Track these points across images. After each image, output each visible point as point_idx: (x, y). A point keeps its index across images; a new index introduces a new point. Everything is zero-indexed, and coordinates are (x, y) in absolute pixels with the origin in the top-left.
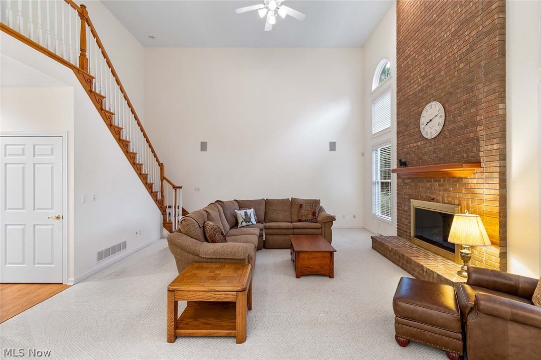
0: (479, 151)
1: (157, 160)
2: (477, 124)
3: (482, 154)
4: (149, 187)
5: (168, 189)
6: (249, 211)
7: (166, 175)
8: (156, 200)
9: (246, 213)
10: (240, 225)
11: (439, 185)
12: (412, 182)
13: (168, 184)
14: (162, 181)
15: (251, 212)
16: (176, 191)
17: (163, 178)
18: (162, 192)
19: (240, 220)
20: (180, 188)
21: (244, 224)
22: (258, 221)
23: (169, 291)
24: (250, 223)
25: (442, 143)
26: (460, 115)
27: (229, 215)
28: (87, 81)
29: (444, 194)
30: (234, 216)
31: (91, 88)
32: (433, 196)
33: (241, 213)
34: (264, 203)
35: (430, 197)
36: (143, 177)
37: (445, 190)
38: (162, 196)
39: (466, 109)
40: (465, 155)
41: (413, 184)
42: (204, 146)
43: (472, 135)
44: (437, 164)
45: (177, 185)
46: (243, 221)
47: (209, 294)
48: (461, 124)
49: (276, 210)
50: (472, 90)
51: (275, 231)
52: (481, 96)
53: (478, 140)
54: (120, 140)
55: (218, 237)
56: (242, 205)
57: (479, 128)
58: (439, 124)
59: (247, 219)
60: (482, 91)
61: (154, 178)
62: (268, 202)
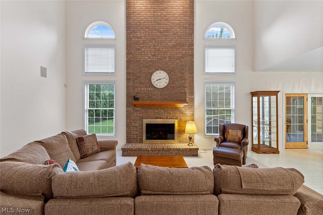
0: (186, 97)
2: (185, 87)
3: (187, 99)
11: (164, 111)
12: (142, 109)
25: (167, 91)
26: (177, 81)
29: (167, 115)
32: (159, 116)
35: (158, 117)
37: (168, 113)
39: (180, 80)
40: (179, 98)
41: (143, 111)
43: (183, 91)
44: (163, 101)
48: (178, 85)
50: (183, 73)
52: (187, 77)
53: (185, 93)
57: (186, 89)
58: (166, 82)
60: (187, 76)
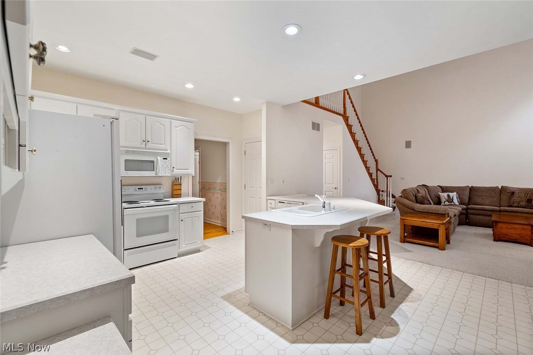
1: (374, 158)
4: (370, 175)
5: (381, 177)
6: (451, 194)
7: (379, 168)
8: (374, 185)
9: (449, 196)
10: (443, 204)
13: (381, 174)
14: (377, 172)
15: (454, 195)
16: (387, 179)
17: (378, 170)
18: (377, 180)
19: (443, 200)
20: (391, 176)
21: (447, 203)
22: (461, 203)
23: (401, 219)
24: (453, 203)
27: (433, 196)
28: (346, 119)
30: (438, 197)
31: (348, 123)
33: (444, 196)
34: (469, 189)
36: (368, 169)
38: (377, 182)
42: (408, 144)
45: (388, 174)
46: (445, 201)
47: (422, 223)
49: (481, 196)
51: (478, 212)
54: (358, 147)
55: (426, 202)
56: (444, 189)
59: (450, 200)
61: (373, 170)
62: (472, 190)
